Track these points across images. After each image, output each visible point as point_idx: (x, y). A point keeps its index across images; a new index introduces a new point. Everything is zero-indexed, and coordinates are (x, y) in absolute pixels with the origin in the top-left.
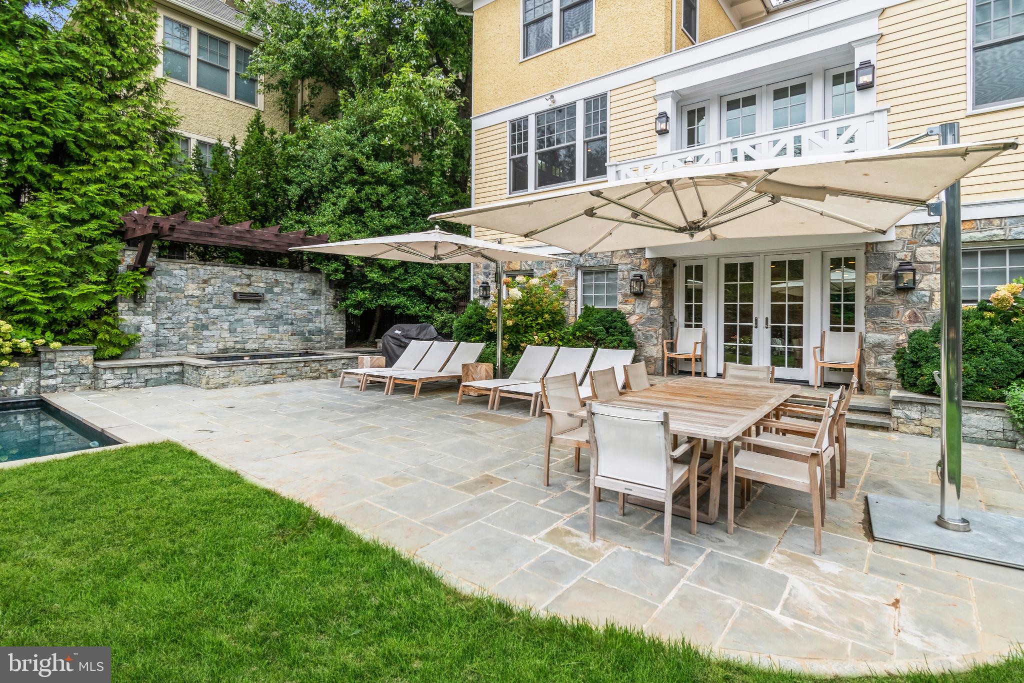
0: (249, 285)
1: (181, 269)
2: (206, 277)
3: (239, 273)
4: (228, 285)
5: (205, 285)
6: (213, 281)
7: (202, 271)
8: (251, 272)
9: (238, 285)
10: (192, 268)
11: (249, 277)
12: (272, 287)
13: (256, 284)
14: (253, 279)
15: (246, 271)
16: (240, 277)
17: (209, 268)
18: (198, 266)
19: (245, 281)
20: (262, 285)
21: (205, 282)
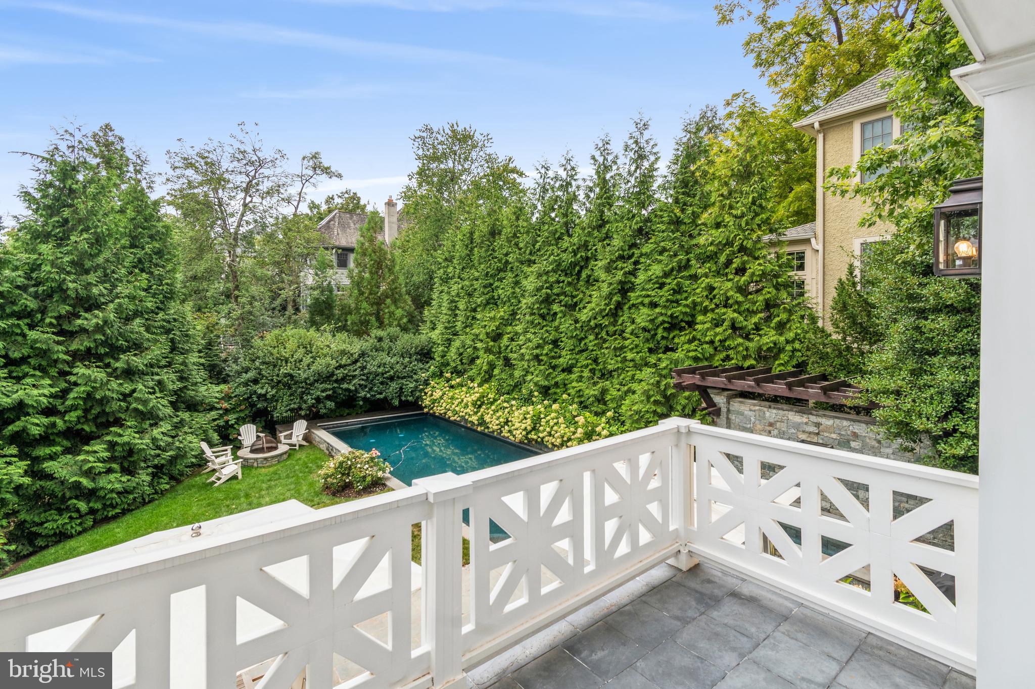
0: (818, 434)
1: (751, 410)
2: (772, 420)
3: (805, 420)
4: (793, 431)
5: (771, 428)
6: (778, 424)
7: (767, 414)
8: (820, 420)
9: (804, 432)
10: (759, 410)
11: (818, 425)
12: (848, 441)
13: (826, 434)
14: (821, 427)
15: (813, 418)
16: (806, 424)
17: (774, 411)
18: (765, 409)
19: (814, 429)
20: (834, 436)
21: (771, 425)
